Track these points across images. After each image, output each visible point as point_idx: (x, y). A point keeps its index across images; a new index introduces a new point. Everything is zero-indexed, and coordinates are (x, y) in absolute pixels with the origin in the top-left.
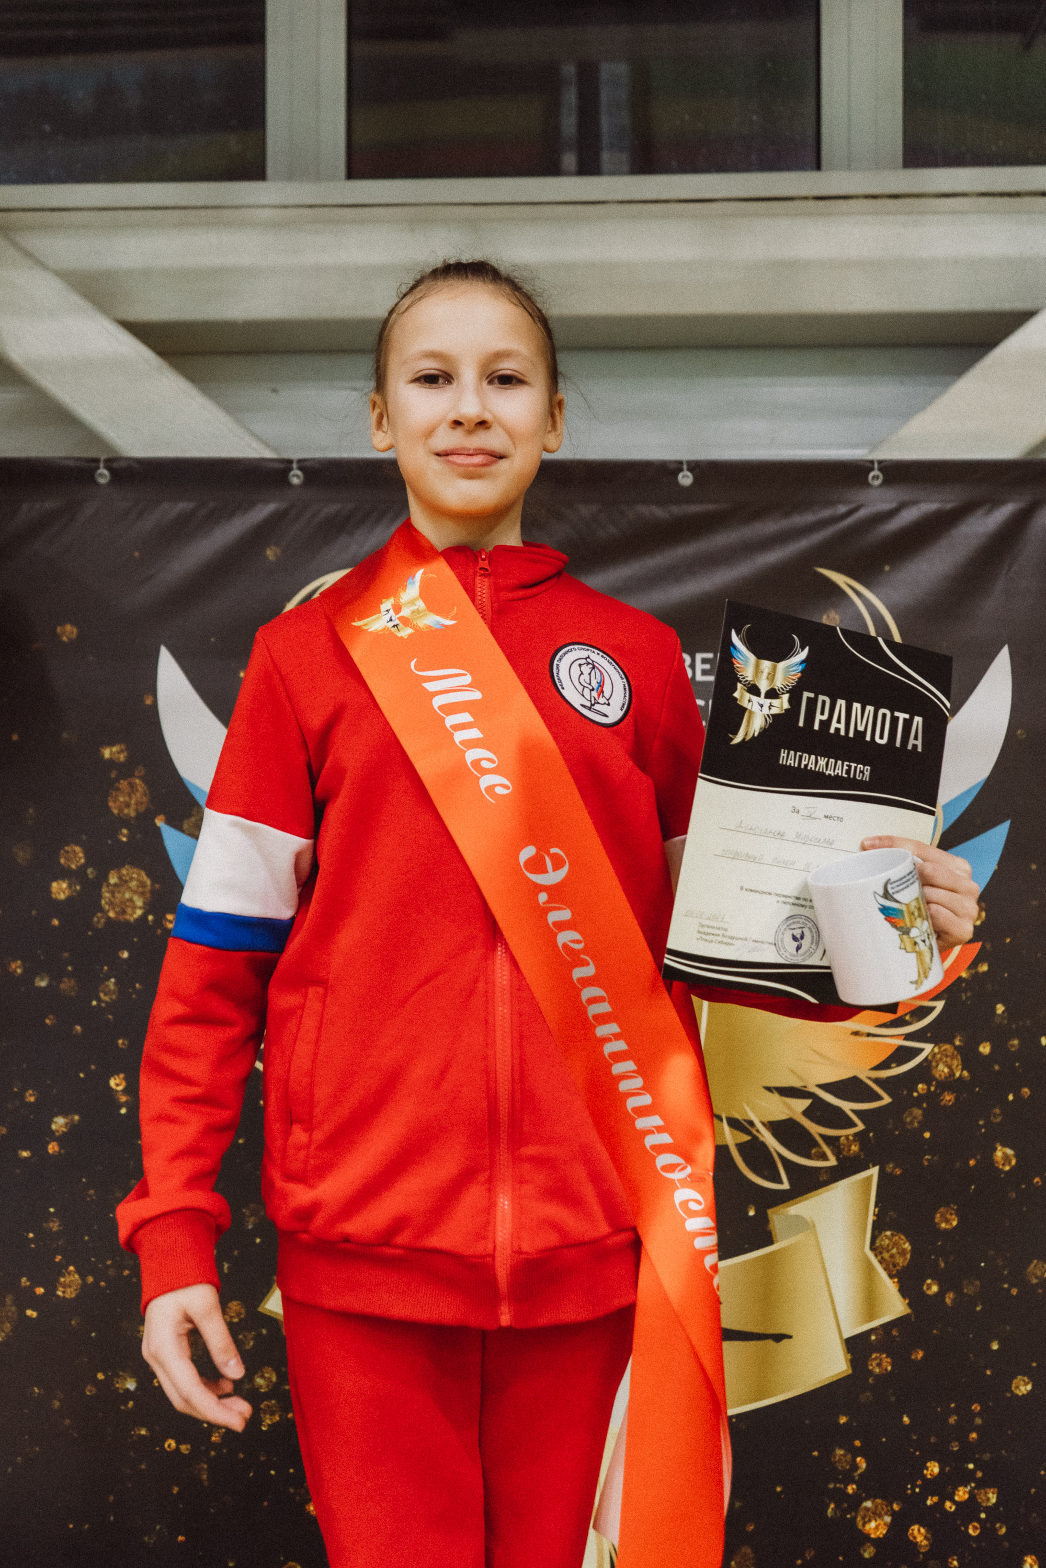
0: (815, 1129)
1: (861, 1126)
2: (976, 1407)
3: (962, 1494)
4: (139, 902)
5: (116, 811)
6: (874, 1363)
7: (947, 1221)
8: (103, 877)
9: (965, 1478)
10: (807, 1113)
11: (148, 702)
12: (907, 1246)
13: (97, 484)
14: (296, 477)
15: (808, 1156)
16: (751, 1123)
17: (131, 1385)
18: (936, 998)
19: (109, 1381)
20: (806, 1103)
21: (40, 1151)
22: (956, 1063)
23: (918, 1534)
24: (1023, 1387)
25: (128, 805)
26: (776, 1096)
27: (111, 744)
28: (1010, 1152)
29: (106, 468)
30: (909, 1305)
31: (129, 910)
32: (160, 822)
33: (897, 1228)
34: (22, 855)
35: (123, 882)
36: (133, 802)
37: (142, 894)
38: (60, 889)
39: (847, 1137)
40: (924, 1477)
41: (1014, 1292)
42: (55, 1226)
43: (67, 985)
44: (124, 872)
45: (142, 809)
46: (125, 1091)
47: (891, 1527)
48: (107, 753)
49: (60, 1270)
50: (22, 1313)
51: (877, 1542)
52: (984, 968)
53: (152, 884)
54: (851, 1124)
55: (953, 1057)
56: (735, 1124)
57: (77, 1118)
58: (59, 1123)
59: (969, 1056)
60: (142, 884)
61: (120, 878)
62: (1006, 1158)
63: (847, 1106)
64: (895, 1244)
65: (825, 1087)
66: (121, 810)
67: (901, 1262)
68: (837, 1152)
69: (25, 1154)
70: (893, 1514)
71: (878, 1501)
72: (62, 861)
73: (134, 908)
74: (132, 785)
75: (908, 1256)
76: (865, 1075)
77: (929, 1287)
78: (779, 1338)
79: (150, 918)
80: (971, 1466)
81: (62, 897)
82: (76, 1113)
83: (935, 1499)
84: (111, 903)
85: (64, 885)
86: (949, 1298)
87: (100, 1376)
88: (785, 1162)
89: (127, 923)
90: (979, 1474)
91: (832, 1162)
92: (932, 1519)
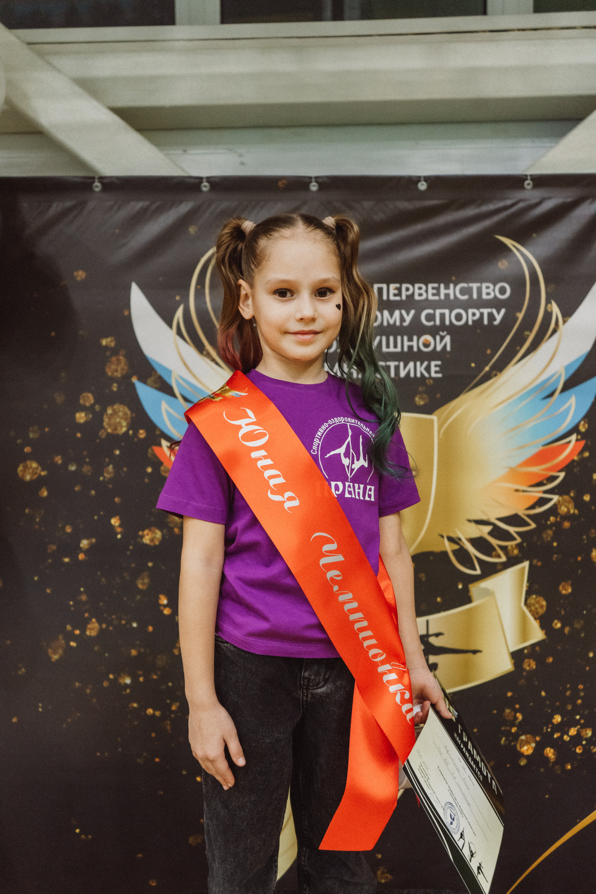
0: (494, 542)
1: (519, 540)
3: (573, 732)
4: (124, 424)
5: (110, 374)
6: (527, 665)
7: (565, 590)
8: (104, 410)
9: (575, 723)
10: (491, 533)
11: (126, 313)
12: (544, 603)
13: (93, 191)
14: (205, 187)
15: (490, 555)
16: (460, 539)
17: (128, 681)
18: (560, 471)
19: (116, 679)
20: (489, 528)
21: (74, 558)
22: (571, 506)
23: (550, 752)
25: (116, 371)
26: (473, 525)
27: (107, 337)
29: (99, 182)
30: (546, 634)
31: (119, 428)
32: (134, 380)
33: (539, 593)
34: (59, 398)
35: (115, 413)
36: (119, 369)
37: (126, 419)
38: (81, 417)
39: (512, 546)
40: (553, 723)
42: (84, 598)
43: (86, 469)
44: (115, 407)
45: (125, 372)
46: (120, 526)
47: (535, 749)
48: (104, 342)
49: (87, 621)
50: (68, 644)
51: (527, 757)
52: (587, 454)
53: (132, 413)
54: (514, 539)
55: (569, 502)
56: (451, 539)
57: (94, 540)
58: (84, 543)
59: (578, 502)
60: (125, 414)
61: (114, 410)
63: (512, 530)
64: (538, 602)
65: (500, 519)
66: (113, 374)
67: (541, 611)
68: (506, 553)
69: (66, 560)
70: (536, 742)
71: (528, 736)
72: (81, 401)
73: (122, 427)
74: (119, 361)
75: (545, 608)
76: (522, 513)
77: (556, 624)
78: (475, 652)
79: (131, 432)
80: (578, 717)
81: (82, 421)
82: (93, 537)
83: (559, 734)
84: (109, 425)
85: (83, 415)
86: (567, 630)
87: (111, 676)
88: (478, 560)
89: (118, 435)
90: (582, 721)
91: (504, 559)
92: (557, 745)
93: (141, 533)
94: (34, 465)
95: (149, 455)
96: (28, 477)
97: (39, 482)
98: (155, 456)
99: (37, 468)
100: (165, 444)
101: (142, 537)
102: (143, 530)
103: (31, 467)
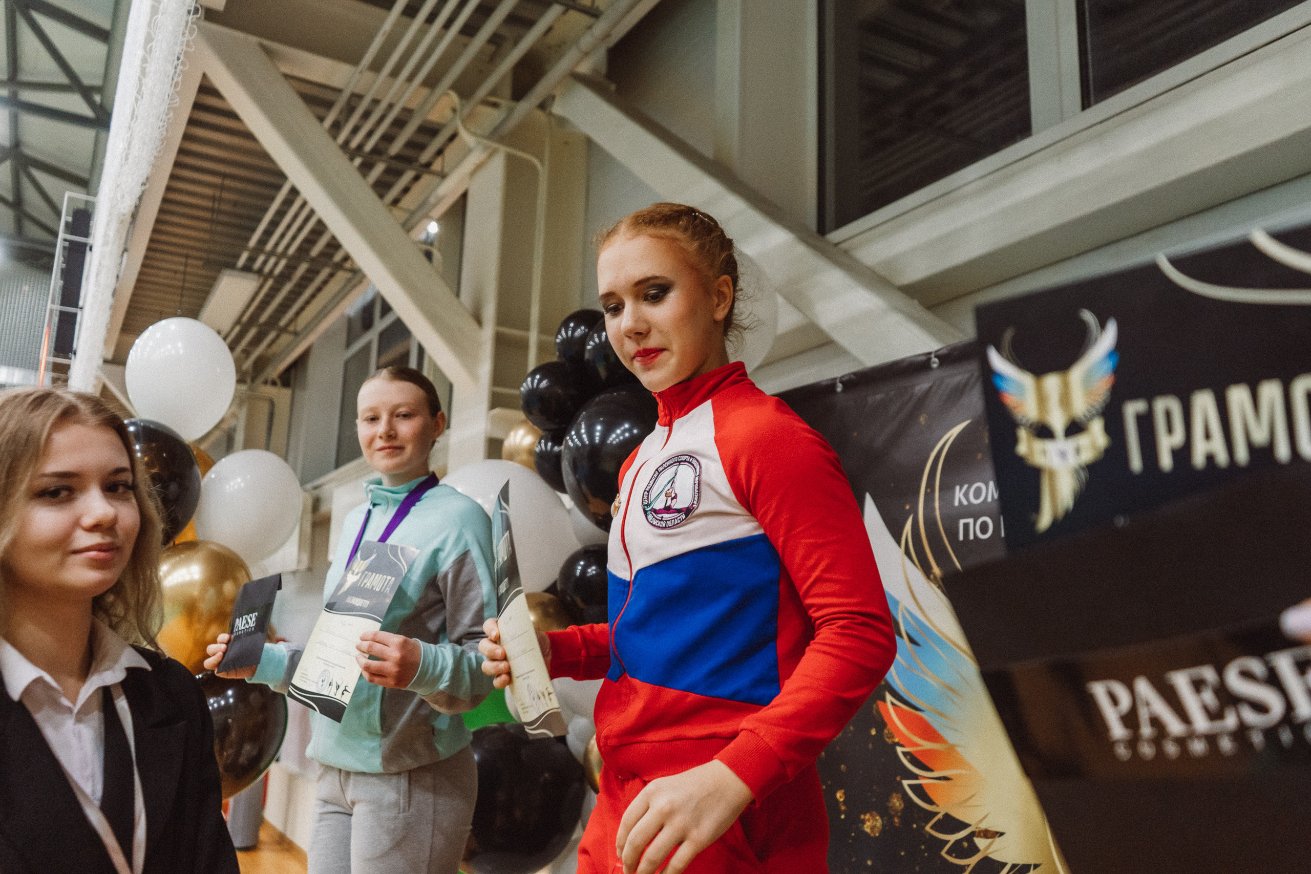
14: (934, 363)
29: (841, 382)
46: (845, 803)
93: (862, 817)
95: (874, 712)
98: (878, 712)
100: (889, 697)
101: (863, 822)
102: (865, 814)
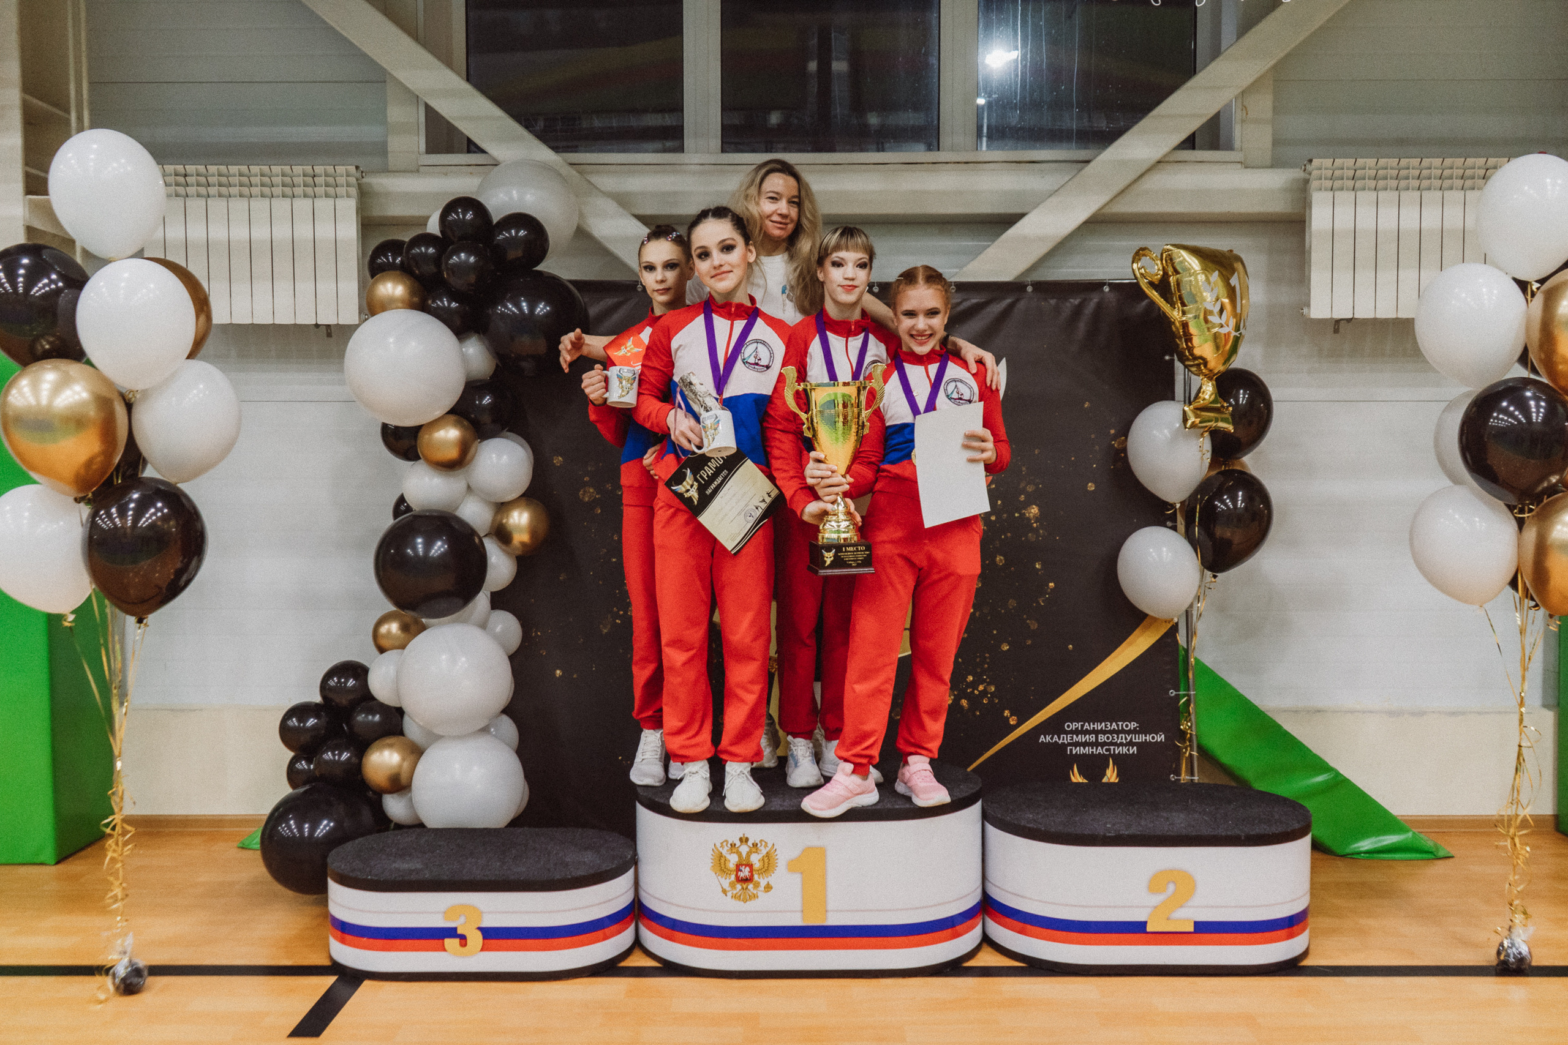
2: (987, 655)
3: (981, 688)
9: (983, 682)
24: (1006, 647)
28: (1002, 558)
40: (967, 682)
41: (1003, 611)
47: (954, 700)
50: (613, 621)
62: (1001, 560)
70: (955, 695)
80: (985, 677)
83: (971, 690)
90: (988, 680)
92: (970, 697)
94: (591, 490)
96: (587, 499)
97: (594, 503)
99: (593, 493)
103: (589, 492)
